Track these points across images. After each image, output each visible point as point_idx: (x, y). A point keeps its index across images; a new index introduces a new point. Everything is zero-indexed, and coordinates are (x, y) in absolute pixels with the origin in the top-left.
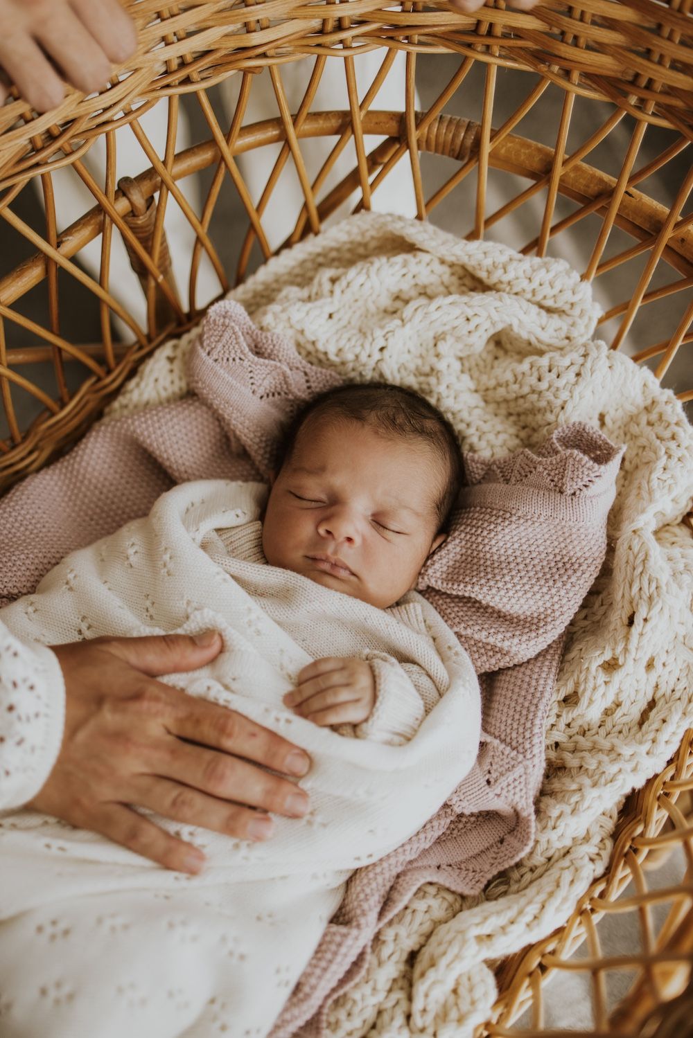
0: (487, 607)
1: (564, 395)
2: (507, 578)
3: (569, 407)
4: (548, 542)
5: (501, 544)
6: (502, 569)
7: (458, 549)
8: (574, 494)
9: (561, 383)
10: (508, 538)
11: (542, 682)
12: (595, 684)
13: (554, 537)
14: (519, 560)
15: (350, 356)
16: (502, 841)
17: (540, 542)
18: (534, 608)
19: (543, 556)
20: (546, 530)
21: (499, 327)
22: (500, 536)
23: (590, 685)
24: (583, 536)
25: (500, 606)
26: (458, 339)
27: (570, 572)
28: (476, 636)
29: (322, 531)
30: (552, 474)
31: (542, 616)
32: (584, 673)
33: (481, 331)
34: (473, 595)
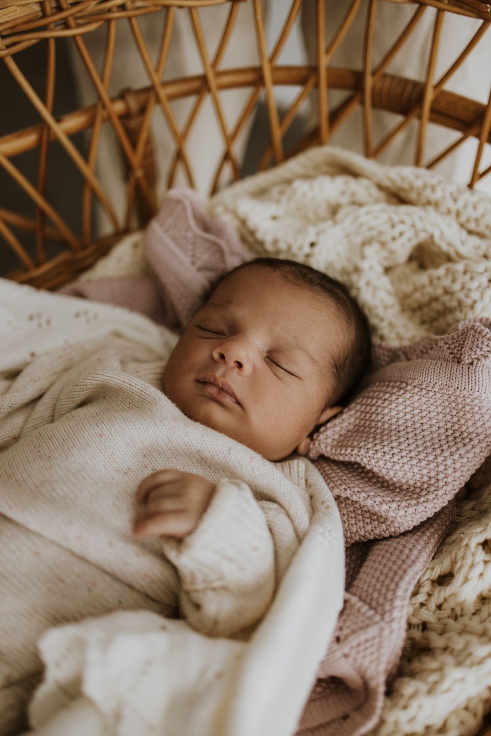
0: (370, 471)
1: (475, 295)
2: (395, 444)
3: (479, 307)
4: (441, 416)
5: (393, 413)
6: (391, 436)
7: (352, 420)
8: (472, 363)
9: (474, 285)
10: (401, 407)
11: (415, 552)
12: (473, 561)
13: (448, 410)
14: (409, 430)
15: (283, 246)
16: (345, 717)
17: (432, 415)
18: (418, 477)
19: (434, 429)
20: (439, 402)
21: (423, 237)
22: (394, 405)
23: (468, 561)
24: (476, 409)
25: (384, 471)
26: (383, 244)
27: (460, 445)
28: (355, 498)
29: (216, 355)
30: (453, 347)
31: (426, 486)
32: (462, 550)
33: (404, 239)
34: (358, 460)
